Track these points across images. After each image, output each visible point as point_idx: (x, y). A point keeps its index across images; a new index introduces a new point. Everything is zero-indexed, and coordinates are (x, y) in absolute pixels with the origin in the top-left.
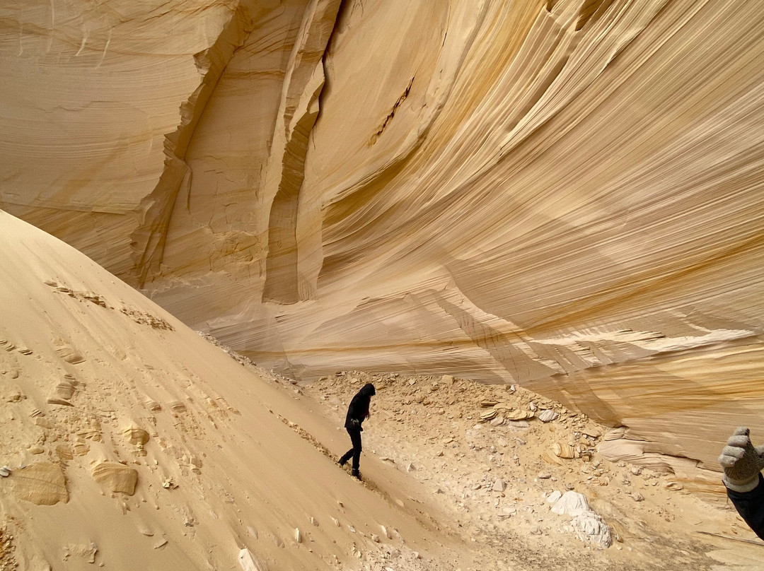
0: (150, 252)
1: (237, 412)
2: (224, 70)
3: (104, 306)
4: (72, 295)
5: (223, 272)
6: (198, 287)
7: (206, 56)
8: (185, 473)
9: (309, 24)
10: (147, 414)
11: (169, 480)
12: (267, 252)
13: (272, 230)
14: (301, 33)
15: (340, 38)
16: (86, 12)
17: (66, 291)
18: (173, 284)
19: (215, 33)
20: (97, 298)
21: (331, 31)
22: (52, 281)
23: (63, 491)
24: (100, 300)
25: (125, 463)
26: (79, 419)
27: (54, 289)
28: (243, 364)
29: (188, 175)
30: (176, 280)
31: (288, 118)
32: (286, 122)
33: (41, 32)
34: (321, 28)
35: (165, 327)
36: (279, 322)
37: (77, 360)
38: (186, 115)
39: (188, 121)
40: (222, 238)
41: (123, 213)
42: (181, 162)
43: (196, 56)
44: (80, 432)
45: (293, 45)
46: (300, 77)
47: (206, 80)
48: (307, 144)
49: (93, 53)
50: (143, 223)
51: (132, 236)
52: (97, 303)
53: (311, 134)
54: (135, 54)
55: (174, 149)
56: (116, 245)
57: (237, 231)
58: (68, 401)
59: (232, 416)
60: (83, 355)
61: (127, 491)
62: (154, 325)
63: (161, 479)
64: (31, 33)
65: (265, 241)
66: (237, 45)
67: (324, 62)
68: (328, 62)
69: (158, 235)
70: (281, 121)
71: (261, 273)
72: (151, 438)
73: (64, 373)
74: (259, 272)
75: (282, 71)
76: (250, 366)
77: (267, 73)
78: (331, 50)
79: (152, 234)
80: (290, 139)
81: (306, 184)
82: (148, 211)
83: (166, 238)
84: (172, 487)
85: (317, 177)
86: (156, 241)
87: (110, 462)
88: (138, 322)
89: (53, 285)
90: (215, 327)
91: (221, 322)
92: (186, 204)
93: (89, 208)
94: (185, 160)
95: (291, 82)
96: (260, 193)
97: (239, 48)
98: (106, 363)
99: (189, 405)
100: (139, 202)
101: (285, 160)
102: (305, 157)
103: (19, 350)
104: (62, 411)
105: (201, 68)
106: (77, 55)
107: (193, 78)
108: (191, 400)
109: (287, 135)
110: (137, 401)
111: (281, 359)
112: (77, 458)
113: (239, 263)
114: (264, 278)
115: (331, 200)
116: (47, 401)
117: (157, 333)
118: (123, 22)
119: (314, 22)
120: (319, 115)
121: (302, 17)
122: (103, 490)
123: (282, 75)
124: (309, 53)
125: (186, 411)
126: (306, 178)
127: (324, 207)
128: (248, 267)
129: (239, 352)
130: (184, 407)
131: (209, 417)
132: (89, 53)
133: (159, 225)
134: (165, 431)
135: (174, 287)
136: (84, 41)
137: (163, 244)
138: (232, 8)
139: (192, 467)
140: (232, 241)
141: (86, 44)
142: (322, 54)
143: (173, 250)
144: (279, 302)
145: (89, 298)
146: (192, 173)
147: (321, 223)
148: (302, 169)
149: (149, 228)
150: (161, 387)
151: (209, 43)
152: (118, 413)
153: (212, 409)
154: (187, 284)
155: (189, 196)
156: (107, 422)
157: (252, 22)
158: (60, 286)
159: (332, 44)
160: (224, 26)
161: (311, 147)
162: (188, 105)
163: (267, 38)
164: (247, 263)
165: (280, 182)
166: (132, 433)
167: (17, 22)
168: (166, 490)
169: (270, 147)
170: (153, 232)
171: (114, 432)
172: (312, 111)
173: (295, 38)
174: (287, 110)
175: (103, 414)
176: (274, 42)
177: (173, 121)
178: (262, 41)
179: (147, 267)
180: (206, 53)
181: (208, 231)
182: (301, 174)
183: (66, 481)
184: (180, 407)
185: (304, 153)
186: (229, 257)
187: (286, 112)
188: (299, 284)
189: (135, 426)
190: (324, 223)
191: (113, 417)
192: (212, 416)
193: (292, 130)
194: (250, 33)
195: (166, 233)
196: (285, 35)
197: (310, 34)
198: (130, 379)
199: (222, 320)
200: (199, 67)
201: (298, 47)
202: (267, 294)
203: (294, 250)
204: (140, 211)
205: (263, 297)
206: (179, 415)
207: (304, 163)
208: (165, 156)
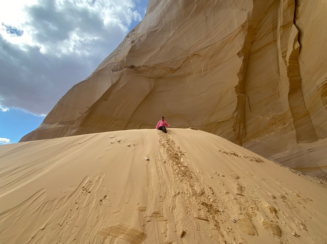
0: (241, 131)
1: (311, 200)
2: (250, 53)
3: (238, 156)
4: (227, 154)
5: (273, 133)
6: (264, 142)
7: (242, 52)
8: (300, 229)
9: (282, 13)
10: (272, 200)
11: (294, 232)
12: (292, 119)
13: (291, 108)
14: (279, 19)
15: (300, 9)
16: (201, 60)
17: (224, 152)
18: (253, 142)
19: (242, 42)
20: (234, 153)
21: (294, 9)
22: (220, 150)
23: (255, 231)
24: (236, 154)
25: (272, 221)
26: (248, 201)
27: (221, 152)
28: (299, 175)
29: (247, 98)
30: (254, 140)
31: (284, 57)
32: (283, 59)
33: (191, 73)
34: (288, 11)
35: (261, 162)
36: (310, 152)
37: (238, 178)
38: (240, 77)
39: (241, 79)
40: (268, 119)
41: (228, 120)
42: (243, 95)
43: (238, 54)
44: (251, 207)
45: (276, 26)
46: (285, 37)
47: (244, 61)
48: (298, 63)
49: (206, 71)
50: (235, 122)
51: (233, 127)
52: (235, 155)
53: (299, 57)
54: (217, 65)
55: (239, 91)
56: (229, 132)
57: (274, 114)
58: (242, 194)
59: (310, 202)
60: (239, 176)
61: (278, 234)
62: (257, 161)
63: (290, 231)
64: (189, 75)
65: (290, 114)
66: (252, 41)
67: (295, 23)
68: (297, 23)
69: (242, 125)
70: (281, 60)
71: (292, 130)
72: (278, 211)
73: (237, 183)
74: (291, 129)
75: (275, 39)
76: (302, 175)
77: (268, 44)
78: (297, 16)
79: (240, 125)
80: (288, 64)
81: (303, 81)
82: (236, 116)
83: (245, 125)
84: (296, 235)
85: (309, 75)
86: (242, 127)
87: (266, 221)
88: (251, 161)
89: (220, 151)
90: (277, 158)
91: (279, 155)
92: (249, 109)
93: (217, 121)
94: (244, 93)
95: (281, 41)
96: (280, 94)
97: (253, 42)
98: (248, 178)
99: (287, 196)
100: (232, 114)
101: (288, 75)
102: (299, 69)
103: (221, 175)
104: (242, 198)
105: (241, 57)
106: (202, 75)
107: (239, 62)
108: (286, 194)
109: (286, 64)
110: (265, 194)
111: (319, 171)
112: (254, 217)
113: (280, 128)
114: (294, 132)
115: (322, 83)
116: (236, 194)
117: (259, 164)
118: (211, 57)
119: (284, 10)
120: (300, 47)
121: (277, 13)
122: (269, 233)
123: (275, 41)
124: (286, 25)
125: (286, 199)
126: (303, 78)
127: (318, 89)
128: (285, 128)
129: (294, 169)
130: (285, 197)
131: (299, 202)
132: (205, 72)
133: (241, 120)
134: (282, 208)
135: (254, 143)
136: (202, 70)
137: (245, 127)
138: (246, 29)
139: (302, 227)
140: (273, 118)
141: (203, 70)
142: (293, 21)
143: (249, 129)
144: (307, 142)
145: (232, 154)
146: (248, 97)
147: (320, 96)
148: (299, 75)
149: (238, 123)
150: (272, 188)
151: (241, 47)
152: (260, 199)
153: (298, 198)
154: (259, 141)
155: (250, 106)
156: (258, 203)
157: (255, 29)
158: (223, 151)
159: (297, 14)
160: (245, 37)
161: (301, 63)
162: (240, 73)
163: (264, 31)
164: (284, 126)
165: (289, 86)
166: (270, 208)
167: (185, 74)
168: (294, 236)
169: (279, 73)
170: (240, 124)
171: (262, 207)
172: (296, 48)
173: (277, 23)
174: (283, 54)
175: (255, 199)
176: (267, 31)
177: (236, 81)
178: (262, 33)
179: (241, 137)
180: (241, 51)
181: (261, 117)
182: (300, 78)
183: (254, 227)
184: (283, 197)
185: (298, 68)
186: (274, 126)
187: (282, 55)
188: (316, 131)
189: (270, 205)
190: (322, 96)
191: (259, 201)
192: (299, 201)
193: (288, 60)
194: (256, 33)
195: (245, 122)
196: (272, 25)
197: (284, 17)
198: (259, 185)
199: (279, 154)
200: (240, 57)
201: (279, 25)
202: (299, 139)
203: (307, 114)
204: (233, 117)
205: (297, 141)
206: (285, 201)
207: (299, 72)
208: (237, 95)
